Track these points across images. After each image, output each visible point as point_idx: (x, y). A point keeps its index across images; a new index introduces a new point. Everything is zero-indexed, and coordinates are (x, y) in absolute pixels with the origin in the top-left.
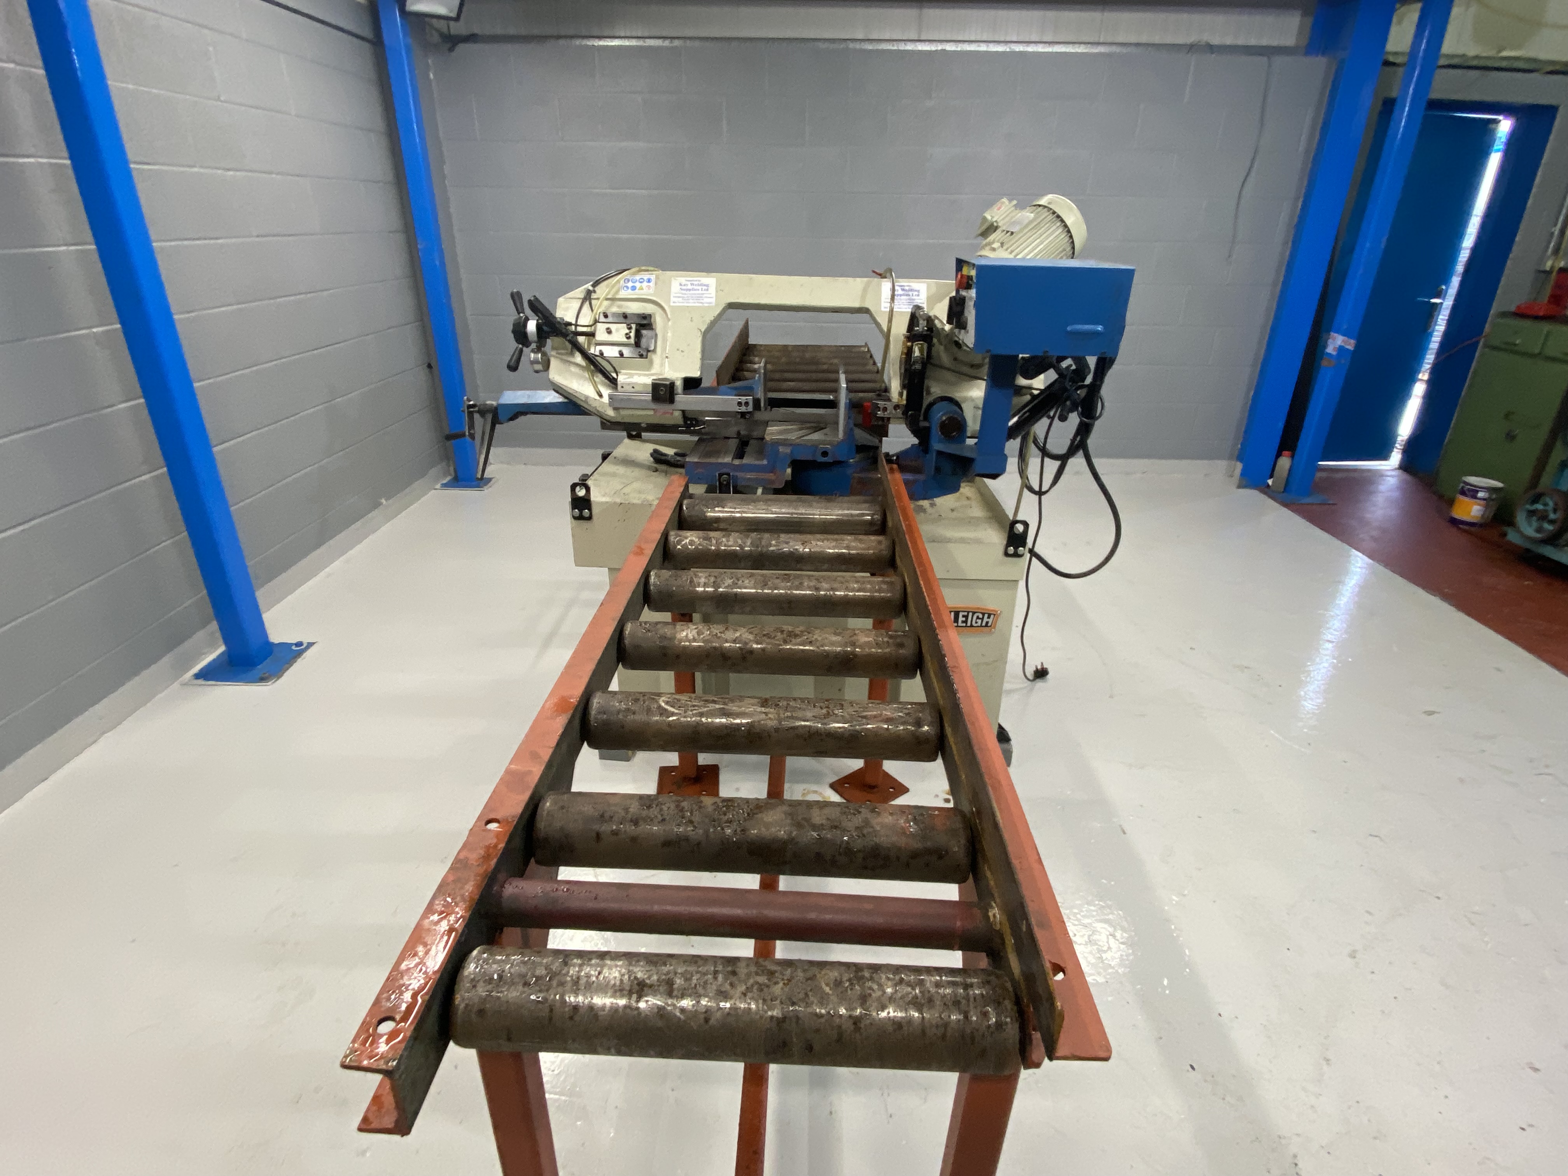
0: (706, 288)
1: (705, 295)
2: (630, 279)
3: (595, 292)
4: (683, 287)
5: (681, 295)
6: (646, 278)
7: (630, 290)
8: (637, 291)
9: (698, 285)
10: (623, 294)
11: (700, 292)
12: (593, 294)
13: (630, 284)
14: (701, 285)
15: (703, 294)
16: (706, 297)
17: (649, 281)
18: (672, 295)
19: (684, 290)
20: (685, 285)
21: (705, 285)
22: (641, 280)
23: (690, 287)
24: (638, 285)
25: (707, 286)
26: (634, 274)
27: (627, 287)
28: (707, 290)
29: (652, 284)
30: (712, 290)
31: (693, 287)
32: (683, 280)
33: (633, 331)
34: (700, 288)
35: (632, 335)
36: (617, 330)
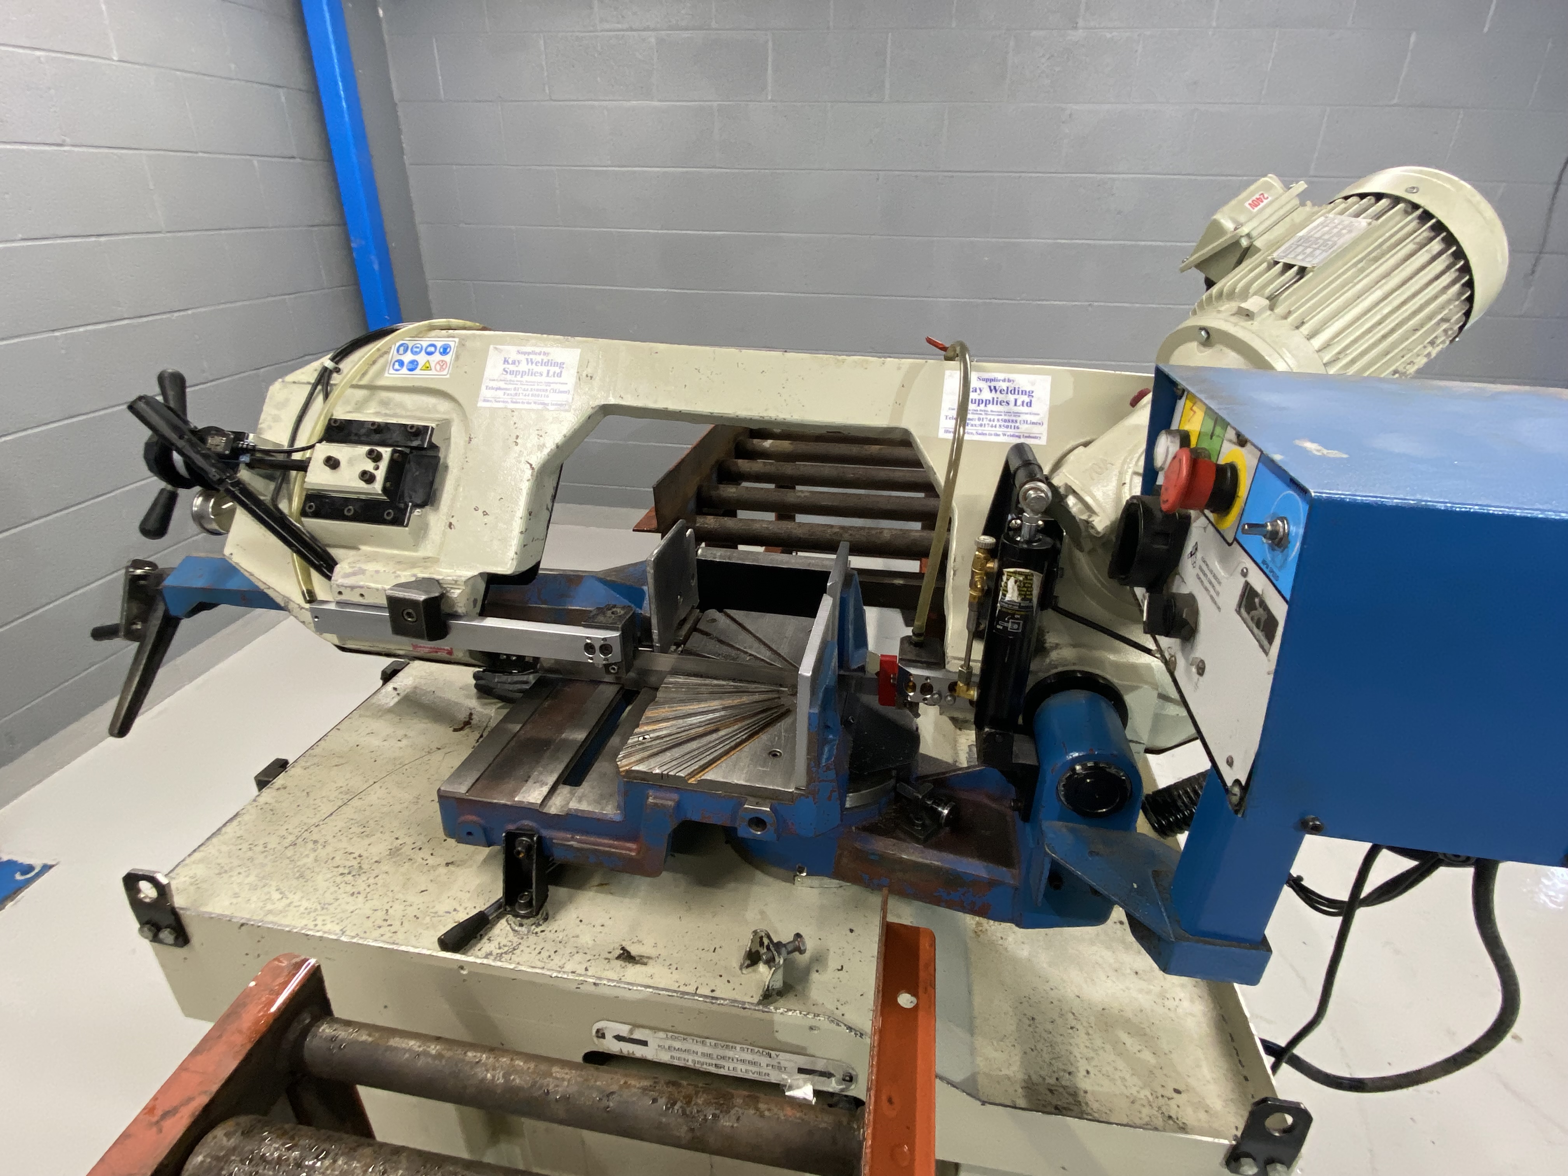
0: (557, 370)
1: (553, 386)
2: (410, 344)
3: (338, 370)
4: (511, 367)
5: (502, 385)
6: (439, 344)
7: (404, 370)
8: (417, 371)
9: (542, 363)
10: (391, 377)
11: (544, 379)
12: (335, 375)
13: (408, 357)
14: (547, 364)
15: (548, 384)
16: (554, 391)
17: (445, 351)
18: (486, 382)
19: (512, 373)
20: (514, 363)
21: (556, 364)
22: (432, 349)
23: (523, 367)
24: (422, 358)
25: (561, 365)
26: (419, 334)
27: (401, 363)
28: (560, 375)
29: (447, 358)
30: (569, 377)
31: (530, 366)
32: (511, 352)
33: (384, 465)
34: (544, 369)
35: (380, 475)
36: (351, 462)
